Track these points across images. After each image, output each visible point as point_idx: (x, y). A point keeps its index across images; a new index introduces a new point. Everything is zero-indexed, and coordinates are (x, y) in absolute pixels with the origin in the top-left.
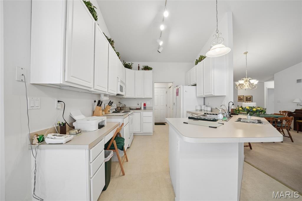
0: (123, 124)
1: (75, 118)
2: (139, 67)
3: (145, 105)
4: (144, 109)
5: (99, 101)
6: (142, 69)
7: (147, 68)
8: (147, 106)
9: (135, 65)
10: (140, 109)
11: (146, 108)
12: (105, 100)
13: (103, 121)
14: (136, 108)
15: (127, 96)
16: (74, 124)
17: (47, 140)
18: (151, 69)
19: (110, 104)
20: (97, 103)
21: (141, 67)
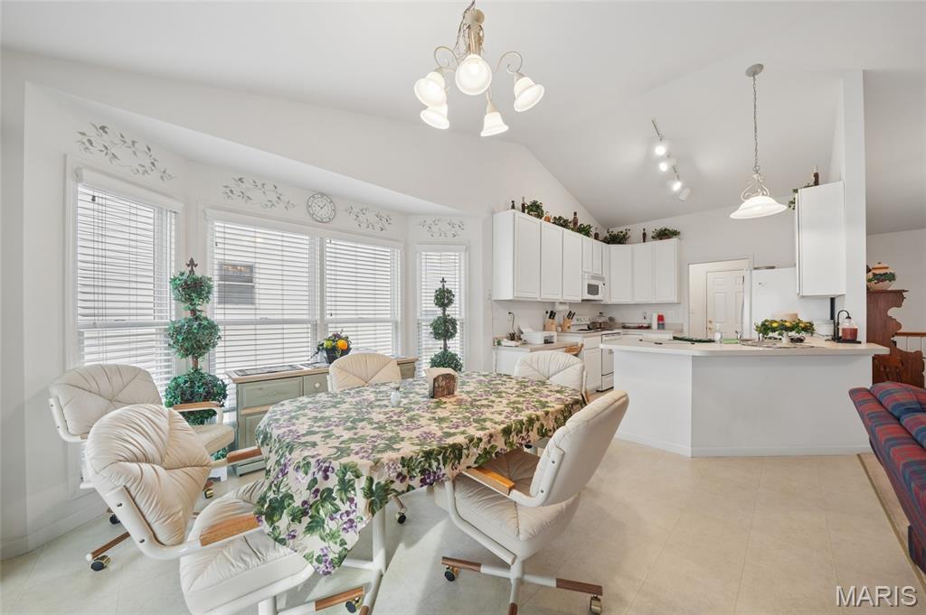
0: (582, 346)
1: (523, 330)
2: (644, 235)
3: (661, 318)
4: (658, 328)
5: (552, 312)
6: (653, 237)
7: (664, 234)
8: (667, 321)
9: (636, 232)
10: (649, 327)
11: (666, 327)
12: (562, 310)
13: (552, 337)
14: (636, 325)
15: (614, 300)
16: (522, 336)
17: (503, 343)
18: (675, 234)
19: (571, 315)
20: (548, 315)
21: (650, 234)
